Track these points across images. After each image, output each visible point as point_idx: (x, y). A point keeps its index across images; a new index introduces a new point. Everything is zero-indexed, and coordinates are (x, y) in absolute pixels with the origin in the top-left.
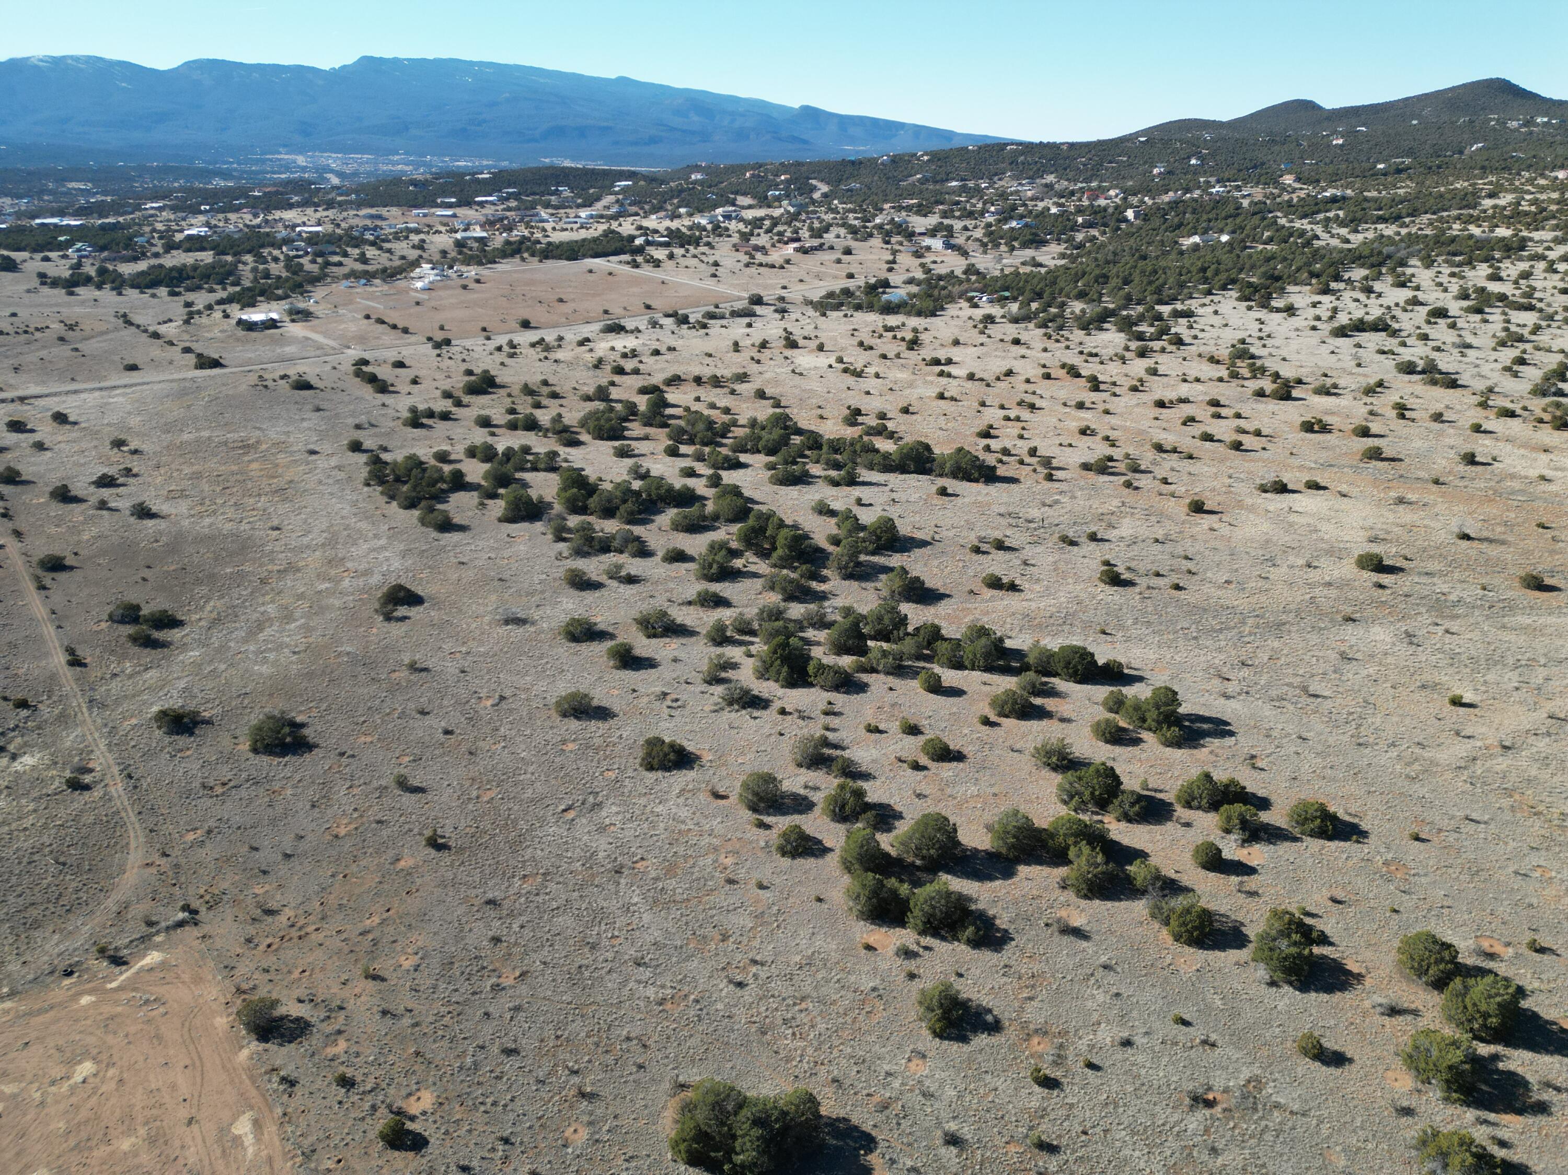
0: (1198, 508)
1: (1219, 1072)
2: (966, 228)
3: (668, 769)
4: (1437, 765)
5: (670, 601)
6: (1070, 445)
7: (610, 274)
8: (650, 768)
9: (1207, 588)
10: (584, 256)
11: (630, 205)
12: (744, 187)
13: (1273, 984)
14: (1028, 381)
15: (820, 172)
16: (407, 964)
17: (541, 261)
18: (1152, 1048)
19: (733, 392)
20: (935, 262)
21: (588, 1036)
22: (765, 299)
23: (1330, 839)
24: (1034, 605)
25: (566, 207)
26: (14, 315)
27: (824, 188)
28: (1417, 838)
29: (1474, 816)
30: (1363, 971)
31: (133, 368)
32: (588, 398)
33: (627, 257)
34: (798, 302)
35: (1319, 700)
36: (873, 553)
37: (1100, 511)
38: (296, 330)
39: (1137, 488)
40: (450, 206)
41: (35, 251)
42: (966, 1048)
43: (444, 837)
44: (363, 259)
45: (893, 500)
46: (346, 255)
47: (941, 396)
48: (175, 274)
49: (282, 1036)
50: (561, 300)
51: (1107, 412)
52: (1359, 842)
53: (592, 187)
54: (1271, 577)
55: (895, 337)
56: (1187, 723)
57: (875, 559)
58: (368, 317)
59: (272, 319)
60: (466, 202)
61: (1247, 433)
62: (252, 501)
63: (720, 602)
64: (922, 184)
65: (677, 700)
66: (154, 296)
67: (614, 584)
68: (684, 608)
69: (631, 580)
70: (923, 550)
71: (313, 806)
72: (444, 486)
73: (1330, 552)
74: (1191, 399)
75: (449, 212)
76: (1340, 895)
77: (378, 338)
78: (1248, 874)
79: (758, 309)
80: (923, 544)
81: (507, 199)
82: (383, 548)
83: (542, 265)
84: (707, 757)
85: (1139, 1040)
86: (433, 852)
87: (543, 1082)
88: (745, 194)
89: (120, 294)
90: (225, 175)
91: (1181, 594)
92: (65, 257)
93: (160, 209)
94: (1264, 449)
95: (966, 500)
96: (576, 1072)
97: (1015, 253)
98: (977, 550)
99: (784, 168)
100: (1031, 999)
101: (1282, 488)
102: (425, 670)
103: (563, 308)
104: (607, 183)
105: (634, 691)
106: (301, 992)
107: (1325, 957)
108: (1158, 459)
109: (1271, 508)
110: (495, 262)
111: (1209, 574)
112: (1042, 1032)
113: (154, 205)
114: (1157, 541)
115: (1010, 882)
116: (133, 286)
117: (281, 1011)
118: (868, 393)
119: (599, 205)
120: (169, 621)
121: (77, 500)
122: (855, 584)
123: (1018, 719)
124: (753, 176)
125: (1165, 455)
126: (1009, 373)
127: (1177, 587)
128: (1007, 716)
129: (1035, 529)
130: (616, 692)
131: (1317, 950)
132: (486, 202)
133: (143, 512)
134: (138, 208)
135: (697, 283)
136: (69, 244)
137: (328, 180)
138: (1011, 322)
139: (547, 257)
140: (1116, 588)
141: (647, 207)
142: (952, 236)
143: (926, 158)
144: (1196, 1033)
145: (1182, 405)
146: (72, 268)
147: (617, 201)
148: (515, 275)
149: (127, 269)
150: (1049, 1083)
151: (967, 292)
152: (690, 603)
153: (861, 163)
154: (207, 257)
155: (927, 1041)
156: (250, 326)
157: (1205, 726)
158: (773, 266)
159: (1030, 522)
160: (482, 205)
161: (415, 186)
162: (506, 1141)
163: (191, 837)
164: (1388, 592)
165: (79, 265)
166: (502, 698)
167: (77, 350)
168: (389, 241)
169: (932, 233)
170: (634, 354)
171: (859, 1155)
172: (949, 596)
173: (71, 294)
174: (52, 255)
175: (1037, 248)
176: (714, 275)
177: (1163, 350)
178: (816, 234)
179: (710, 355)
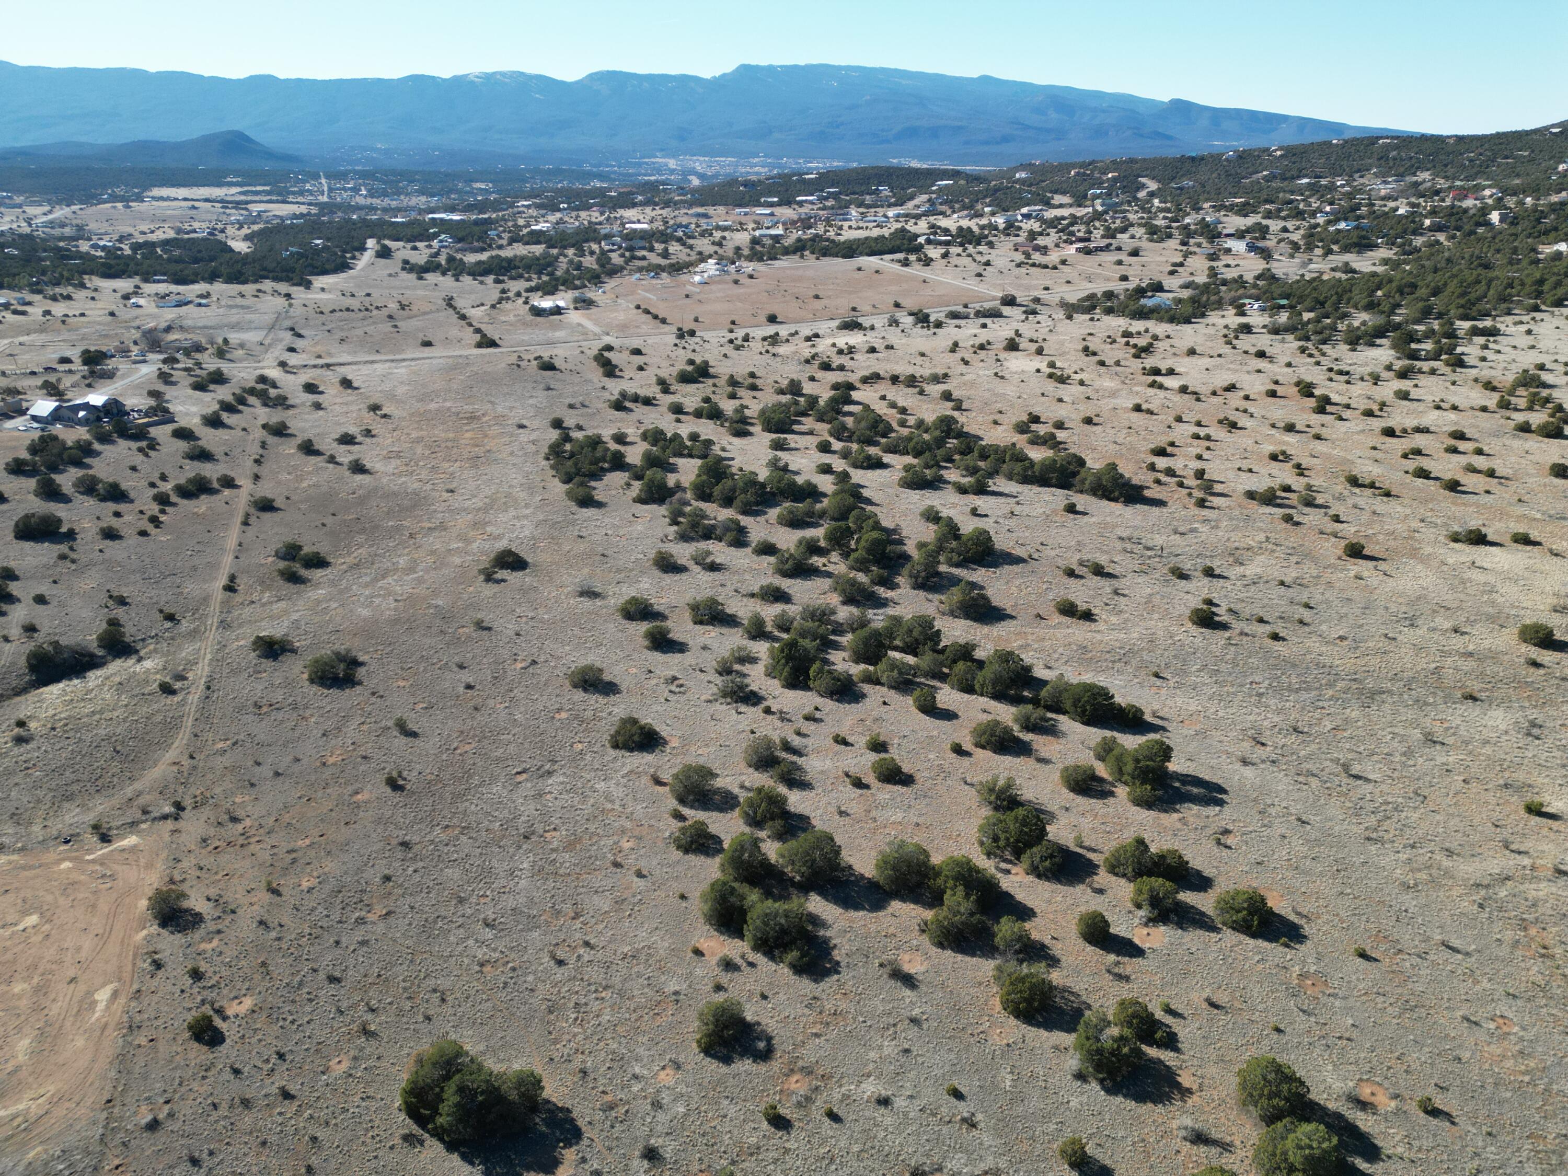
0: (1355, 552)
1: (960, 1155)
2: (1285, 230)
3: (631, 750)
4: (1452, 877)
5: (736, 591)
6: (1250, 471)
7: (877, 272)
8: (616, 746)
9: (1313, 644)
10: (861, 254)
11: (941, 204)
12: (1065, 186)
13: (1080, 1076)
14: (1247, 398)
15: (1153, 169)
16: (305, 885)
17: (818, 258)
18: (906, 1114)
19: (921, 392)
20: (1228, 266)
21: (404, 981)
22: (1019, 300)
23: (1254, 936)
24: (1098, 637)
25: (878, 207)
26: (368, 295)
27: (1153, 186)
28: (1363, 955)
29: (1455, 943)
30: (1195, 1087)
31: (428, 344)
32: (782, 392)
33: (900, 256)
34: (1053, 304)
35: (1359, 782)
36: (957, 565)
37: (1237, 544)
38: (574, 317)
39: (1298, 524)
40: (771, 205)
41: (409, 241)
42: (724, 1069)
43: (405, 779)
44: (665, 254)
45: (1012, 513)
46: (652, 249)
47: (1138, 408)
48: (504, 264)
49: (178, 925)
50: (817, 297)
51: (1318, 437)
52: (1287, 946)
53: (912, 186)
54: (1400, 638)
55: (1127, 344)
56: (1177, 784)
57: (956, 571)
58: (638, 307)
59: (558, 306)
60: (787, 202)
61: (1479, 472)
62: (447, 465)
63: (779, 596)
64: (1268, 181)
65: (681, 686)
66: (482, 283)
67: (696, 569)
68: (745, 599)
69: (714, 567)
70: (1015, 568)
71: (324, 735)
72: (606, 465)
73: (1491, 619)
74: (1432, 429)
75: (767, 211)
76: (1221, 998)
77: (637, 327)
78: (1131, 956)
79: (1006, 310)
80: (1018, 560)
81: (826, 198)
82: (526, 517)
83: (818, 262)
84: (674, 743)
85: (899, 1103)
86: (389, 790)
87: (342, 1012)
88: (1064, 193)
89: (457, 280)
90: (601, 177)
91: (1278, 646)
92: (430, 247)
93: (528, 207)
94: (1488, 492)
95: (1093, 519)
96: (373, 1011)
97: (1331, 257)
98: (1071, 573)
99: (1115, 165)
100: (817, 1035)
101: (1478, 539)
102: (489, 629)
103: (818, 304)
104: (929, 182)
105: (650, 672)
106: (213, 892)
107: (1160, 1061)
108: (1346, 493)
109: (1450, 561)
110: (776, 259)
111: (1324, 627)
112: (808, 1071)
113: (526, 203)
114: (1282, 583)
115: (874, 915)
116: (469, 274)
117: (185, 904)
118: (1060, 400)
119: (910, 204)
120: (318, 562)
121: (318, 453)
122: (922, 594)
123: (995, 752)
124: (1077, 174)
125: (1357, 490)
126: (1231, 388)
127: (1275, 637)
128: (983, 747)
129: (1150, 557)
130: (635, 670)
131: (1152, 1052)
132: (806, 201)
133: (358, 468)
134: (512, 206)
135: (959, 283)
136: (436, 235)
137: (690, 181)
138: (1269, 332)
139: (824, 255)
140: (1203, 630)
141: (957, 206)
142: (1264, 238)
143: (1279, 153)
144: (964, 1109)
145: (1417, 435)
146: (431, 256)
147: (929, 200)
148: (788, 272)
149: (471, 258)
150: (779, 1122)
151: (1240, 298)
152: (753, 595)
153: (1202, 158)
154: (538, 249)
155: (692, 1055)
156: (538, 312)
157: (1195, 790)
158: (1046, 267)
159: (1149, 549)
160: (801, 204)
161: (745, 186)
162: (281, 1056)
163: (220, 745)
164: (1542, 671)
165: (437, 254)
166: (534, 662)
167: (396, 326)
168: (694, 238)
169: (1240, 235)
170: (851, 350)
171: (557, 1147)
172: (1012, 617)
173: (421, 278)
174: (420, 245)
175: (1359, 252)
176: (979, 275)
177: (1433, 372)
178: (1110, 234)
179: (923, 355)
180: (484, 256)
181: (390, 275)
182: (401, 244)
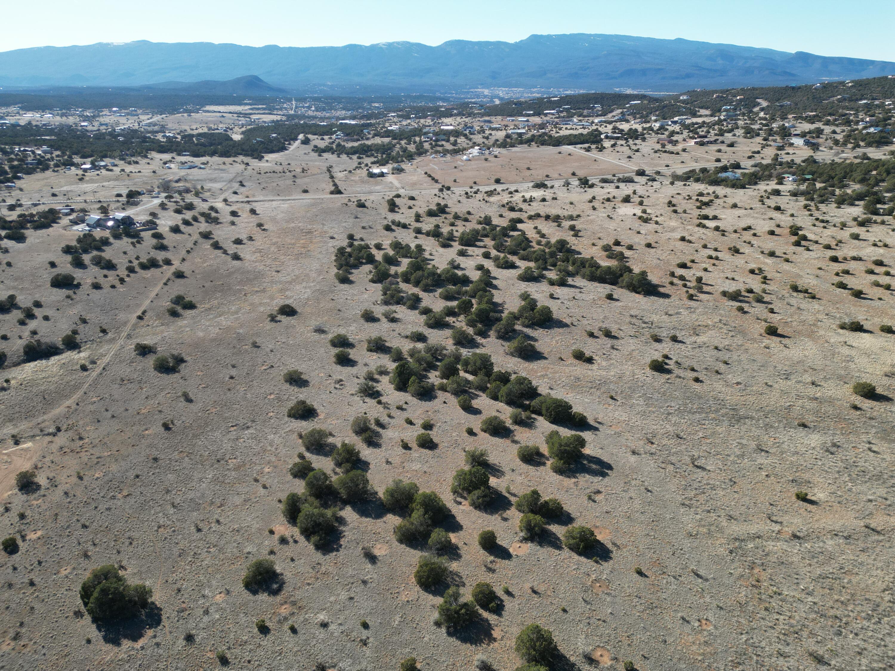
0: (772, 331)
1: (350, 660)
2: (834, 132)
3: (297, 419)
4: (723, 533)
5: (399, 334)
6: (733, 279)
7: (570, 154)
8: (289, 416)
9: (719, 386)
10: (564, 144)
11: (628, 115)
12: (708, 104)
13: (438, 624)
14: (755, 235)
15: (767, 94)
16: (97, 475)
17: (538, 146)
18: (332, 633)
19: (559, 226)
20: (788, 154)
21: (117, 531)
22: (647, 173)
23: (580, 554)
24: (590, 373)
25: (590, 116)
26: (289, 164)
27: (764, 104)
28: (640, 573)
29: (701, 572)
30: (499, 638)
31: (306, 191)
32: (480, 223)
33: (586, 145)
34: (668, 175)
35: (699, 470)
36: (527, 326)
37: (700, 323)
38: (390, 178)
39: (746, 312)
40: (529, 115)
41: (321, 135)
42: (251, 597)
43: (173, 424)
44: (455, 144)
45: (574, 298)
46: (448, 141)
47: (683, 239)
48: (365, 148)
49: (27, 490)
50: (529, 169)
51: (787, 260)
52: (597, 562)
53: (615, 104)
54: (776, 386)
55: (697, 200)
56: (585, 462)
57: (526, 330)
58: (426, 173)
59: (382, 172)
60: (538, 114)
61: (881, 286)
62: (283, 257)
63: (420, 338)
64: (840, 102)
65: (342, 385)
66: (351, 158)
67: (384, 320)
68: (402, 339)
69: (393, 320)
70: (561, 330)
71: (147, 398)
72: (364, 261)
73: (840, 378)
74: (864, 258)
75: (525, 119)
76: (541, 588)
77: (421, 184)
78: (503, 558)
79: (637, 179)
80: (566, 325)
81: (562, 112)
82: (310, 287)
83: (538, 149)
84: (322, 416)
85: (332, 627)
86: (163, 429)
87: (80, 544)
88: (707, 108)
89: (339, 157)
90: (444, 100)
91: (697, 386)
92: (331, 138)
93: (394, 117)
94: (880, 299)
95: (621, 304)
96: (94, 545)
98: (592, 335)
99: (743, 91)
100: (309, 584)
101: (857, 328)
102: (259, 347)
103: (528, 173)
104: (626, 102)
105: (330, 376)
106: (51, 475)
107: (487, 620)
108: (787, 295)
109: (832, 340)
110: (514, 146)
111: (730, 376)
112: (294, 603)
113: (393, 114)
114: (716, 348)
115: (374, 521)
116: (346, 154)
117: (36, 480)
118: (639, 233)
119: (610, 115)
120: (191, 306)
121: (220, 248)
122: (501, 341)
123: (491, 435)
124: (718, 97)
125: (795, 294)
126: (749, 228)
127: (697, 380)
128: (485, 432)
129: (643, 328)
130: (322, 375)
131: (485, 614)
132: (549, 113)
133: (236, 257)
134: (386, 116)
135: (616, 162)
136: (335, 132)
137: (494, 102)
138: (790, 195)
139: (542, 144)
140: (655, 373)
141: (638, 116)
142: (818, 137)
143: (850, 84)
144: (365, 634)
145: (853, 262)
146: (330, 143)
147: (622, 113)
148: (518, 154)
149: (349, 145)
150: (264, 629)
151: (783, 173)
152: (407, 337)
153: (800, 88)
154: (386, 140)
155: (240, 587)
156: (371, 175)
157: (594, 466)
158: (672, 153)
159: (645, 323)
160: (546, 115)
161: (516, 104)
162: (40, 563)
163: (95, 399)
164: (858, 413)
165: (333, 142)
166: (272, 366)
167: (295, 181)
168: (474, 134)
169: (803, 135)
170: (531, 200)
171: (145, 628)
172: (545, 358)
173: (320, 156)
174: (326, 137)
175: (877, 147)
176: (630, 157)
177: (883, 223)
178: (721, 133)
179: (571, 203)
180: (356, 144)
181: (305, 154)
182: (316, 136)
